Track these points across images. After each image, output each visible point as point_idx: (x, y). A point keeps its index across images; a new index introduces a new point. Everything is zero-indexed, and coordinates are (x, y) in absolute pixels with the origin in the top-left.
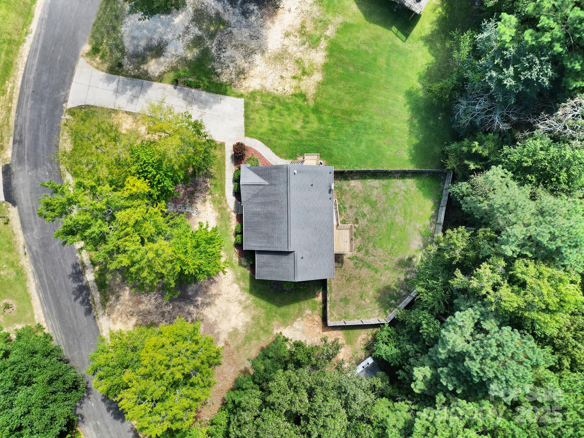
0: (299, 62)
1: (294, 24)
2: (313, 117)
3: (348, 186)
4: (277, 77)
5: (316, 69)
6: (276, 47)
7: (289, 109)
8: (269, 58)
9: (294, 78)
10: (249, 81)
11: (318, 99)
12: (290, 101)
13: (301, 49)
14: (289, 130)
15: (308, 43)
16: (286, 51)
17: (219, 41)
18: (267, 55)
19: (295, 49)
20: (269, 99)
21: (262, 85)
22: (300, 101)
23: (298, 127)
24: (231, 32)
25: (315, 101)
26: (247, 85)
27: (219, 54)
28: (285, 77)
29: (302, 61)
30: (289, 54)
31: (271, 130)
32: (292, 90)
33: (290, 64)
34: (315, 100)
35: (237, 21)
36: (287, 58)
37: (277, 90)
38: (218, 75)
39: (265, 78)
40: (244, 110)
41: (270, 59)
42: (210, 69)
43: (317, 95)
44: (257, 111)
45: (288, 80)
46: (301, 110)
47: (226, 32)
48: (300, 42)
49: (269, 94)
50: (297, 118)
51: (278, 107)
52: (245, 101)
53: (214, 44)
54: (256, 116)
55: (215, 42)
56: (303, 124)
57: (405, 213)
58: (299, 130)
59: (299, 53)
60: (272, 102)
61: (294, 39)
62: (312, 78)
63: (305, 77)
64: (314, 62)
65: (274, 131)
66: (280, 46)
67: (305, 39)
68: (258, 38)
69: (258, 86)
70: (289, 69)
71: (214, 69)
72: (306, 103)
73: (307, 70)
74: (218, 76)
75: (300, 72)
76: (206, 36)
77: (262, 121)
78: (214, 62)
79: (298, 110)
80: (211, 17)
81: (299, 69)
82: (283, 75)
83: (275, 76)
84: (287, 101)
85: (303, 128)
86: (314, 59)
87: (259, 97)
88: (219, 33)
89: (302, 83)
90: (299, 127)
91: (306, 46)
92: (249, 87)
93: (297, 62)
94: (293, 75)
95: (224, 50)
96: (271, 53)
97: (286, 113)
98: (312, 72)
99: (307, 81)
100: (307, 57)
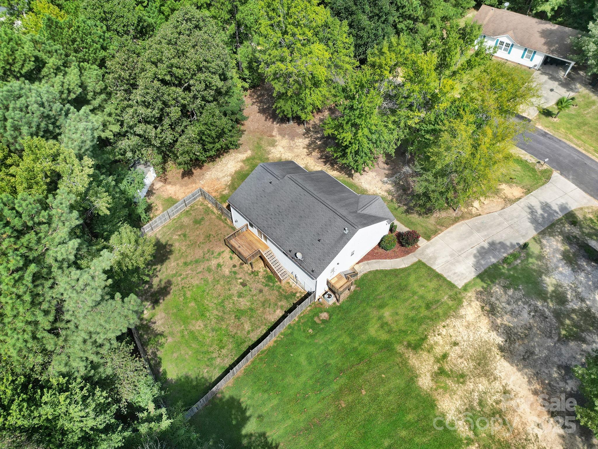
0: (461, 378)
1: (516, 414)
2: (384, 336)
3: (282, 307)
4: (459, 339)
5: (436, 390)
6: (499, 367)
7: (413, 320)
8: (490, 350)
9: (445, 356)
10: (476, 310)
11: (398, 360)
12: (421, 330)
13: (476, 394)
14: (391, 302)
15: (478, 409)
16: (485, 375)
17: (547, 318)
18: (495, 350)
19: (481, 387)
20: (440, 311)
21: (462, 317)
22: (412, 338)
23: (387, 313)
24: (550, 337)
25: (400, 353)
26: (473, 304)
27: (530, 305)
28: (454, 348)
29: (458, 382)
30: (479, 376)
31: (406, 286)
32: (432, 342)
33: (464, 365)
34: (401, 355)
35: (562, 354)
36: (475, 368)
37: (444, 327)
38: (506, 288)
39: (468, 327)
40: (448, 279)
41: (487, 349)
42: (518, 286)
43: (405, 362)
44: (437, 290)
45: (447, 348)
46: (401, 331)
47: (554, 332)
48: (486, 400)
49: (446, 315)
50: (396, 321)
51: (424, 312)
52: (456, 287)
53: (546, 310)
54: (433, 284)
55: (547, 313)
56: (385, 320)
57: (195, 338)
58: (382, 311)
59: (472, 387)
60: (435, 312)
61: (495, 397)
62: (428, 375)
63: (436, 367)
64: (447, 395)
65: (402, 288)
66: (497, 373)
67: (487, 410)
68: (524, 359)
69: (463, 313)
70: (460, 361)
71: (515, 289)
72: (405, 343)
73: (443, 378)
74: (504, 287)
75: (447, 368)
76: (561, 309)
77: (423, 286)
78: (524, 295)
79: (403, 328)
80: (583, 331)
81: (451, 370)
82: (457, 347)
83: (462, 338)
84: (424, 326)
85: (380, 318)
86: (452, 398)
87: (450, 303)
88: (557, 325)
89: (432, 360)
90: (385, 315)
91: (475, 404)
92: (469, 304)
93: (462, 376)
94: (449, 358)
95: (532, 314)
96: (495, 357)
97: (412, 314)
98: (436, 382)
99: (429, 367)
100: (459, 393)
